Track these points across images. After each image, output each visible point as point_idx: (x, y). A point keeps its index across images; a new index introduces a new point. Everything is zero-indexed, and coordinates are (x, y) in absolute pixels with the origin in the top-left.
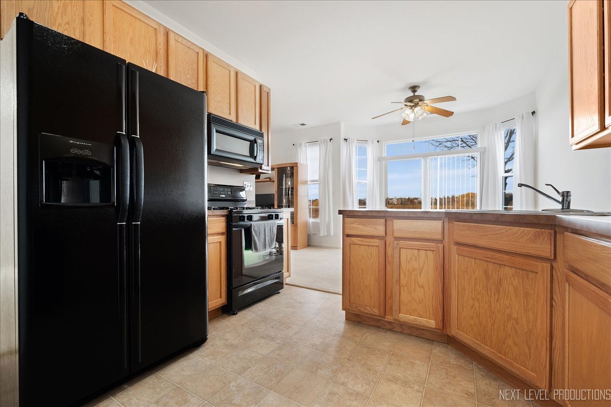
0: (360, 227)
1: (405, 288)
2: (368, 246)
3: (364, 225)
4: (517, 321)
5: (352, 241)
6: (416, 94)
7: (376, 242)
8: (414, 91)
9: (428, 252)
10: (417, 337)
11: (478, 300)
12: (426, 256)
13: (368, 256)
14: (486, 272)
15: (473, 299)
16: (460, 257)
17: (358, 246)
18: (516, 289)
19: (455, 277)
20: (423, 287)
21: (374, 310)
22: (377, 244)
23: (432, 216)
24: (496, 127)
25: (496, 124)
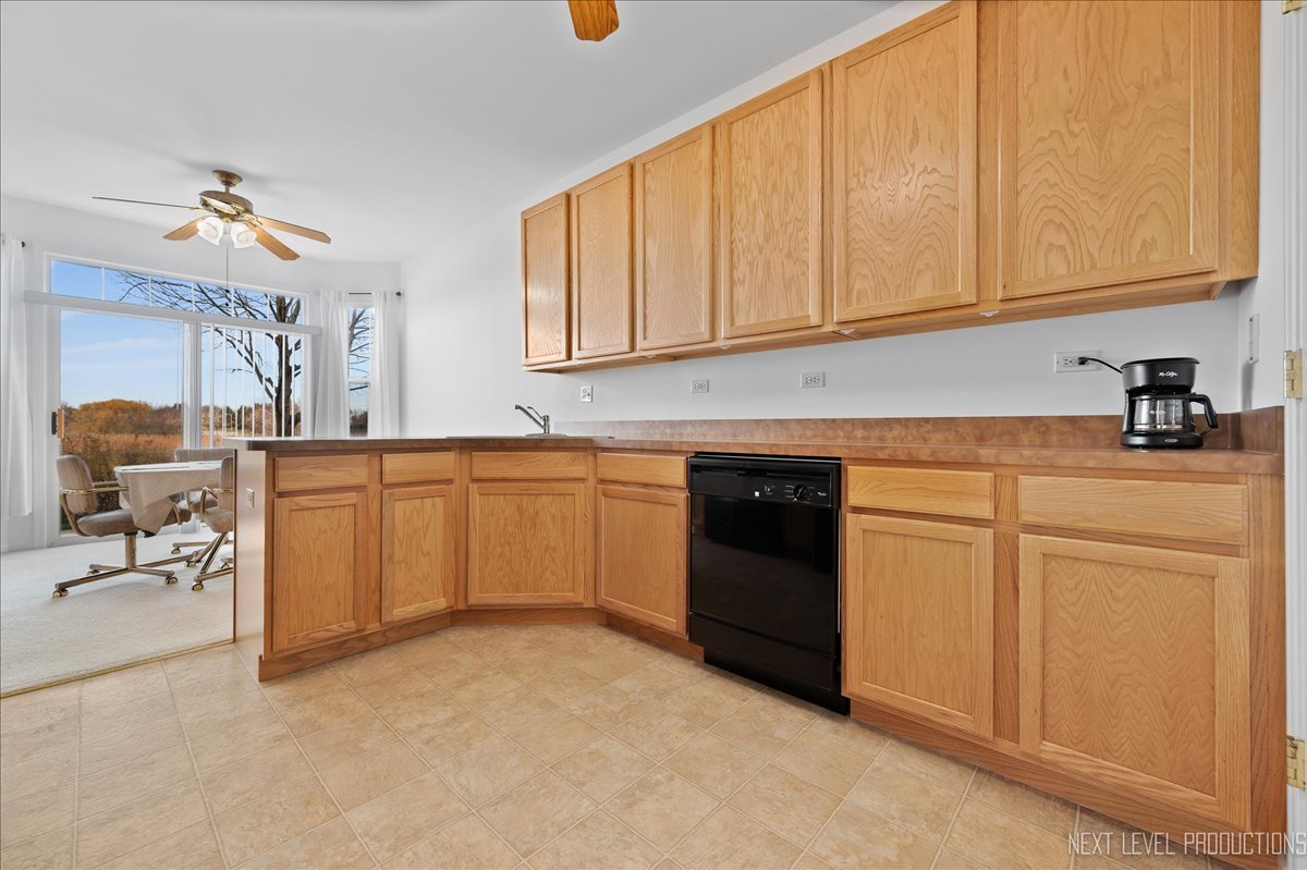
0: (317, 473)
1: (403, 565)
2: (333, 507)
3: (327, 469)
4: (554, 549)
5: (297, 504)
6: (232, 190)
7: (352, 497)
8: (228, 183)
9: (436, 499)
10: (411, 638)
11: (509, 543)
12: (434, 506)
13: (332, 528)
14: (519, 508)
15: (501, 545)
16: (482, 497)
17: (310, 511)
18: (553, 516)
19: (475, 525)
20: (428, 554)
21: (346, 624)
22: (354, 501)
23: (444, 445)
24: (340, 299)
25: (340, 294)
